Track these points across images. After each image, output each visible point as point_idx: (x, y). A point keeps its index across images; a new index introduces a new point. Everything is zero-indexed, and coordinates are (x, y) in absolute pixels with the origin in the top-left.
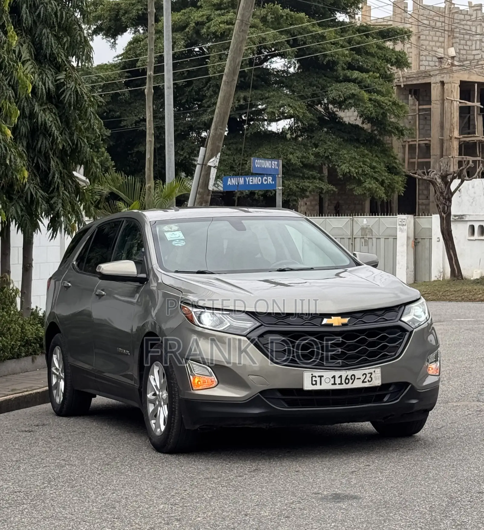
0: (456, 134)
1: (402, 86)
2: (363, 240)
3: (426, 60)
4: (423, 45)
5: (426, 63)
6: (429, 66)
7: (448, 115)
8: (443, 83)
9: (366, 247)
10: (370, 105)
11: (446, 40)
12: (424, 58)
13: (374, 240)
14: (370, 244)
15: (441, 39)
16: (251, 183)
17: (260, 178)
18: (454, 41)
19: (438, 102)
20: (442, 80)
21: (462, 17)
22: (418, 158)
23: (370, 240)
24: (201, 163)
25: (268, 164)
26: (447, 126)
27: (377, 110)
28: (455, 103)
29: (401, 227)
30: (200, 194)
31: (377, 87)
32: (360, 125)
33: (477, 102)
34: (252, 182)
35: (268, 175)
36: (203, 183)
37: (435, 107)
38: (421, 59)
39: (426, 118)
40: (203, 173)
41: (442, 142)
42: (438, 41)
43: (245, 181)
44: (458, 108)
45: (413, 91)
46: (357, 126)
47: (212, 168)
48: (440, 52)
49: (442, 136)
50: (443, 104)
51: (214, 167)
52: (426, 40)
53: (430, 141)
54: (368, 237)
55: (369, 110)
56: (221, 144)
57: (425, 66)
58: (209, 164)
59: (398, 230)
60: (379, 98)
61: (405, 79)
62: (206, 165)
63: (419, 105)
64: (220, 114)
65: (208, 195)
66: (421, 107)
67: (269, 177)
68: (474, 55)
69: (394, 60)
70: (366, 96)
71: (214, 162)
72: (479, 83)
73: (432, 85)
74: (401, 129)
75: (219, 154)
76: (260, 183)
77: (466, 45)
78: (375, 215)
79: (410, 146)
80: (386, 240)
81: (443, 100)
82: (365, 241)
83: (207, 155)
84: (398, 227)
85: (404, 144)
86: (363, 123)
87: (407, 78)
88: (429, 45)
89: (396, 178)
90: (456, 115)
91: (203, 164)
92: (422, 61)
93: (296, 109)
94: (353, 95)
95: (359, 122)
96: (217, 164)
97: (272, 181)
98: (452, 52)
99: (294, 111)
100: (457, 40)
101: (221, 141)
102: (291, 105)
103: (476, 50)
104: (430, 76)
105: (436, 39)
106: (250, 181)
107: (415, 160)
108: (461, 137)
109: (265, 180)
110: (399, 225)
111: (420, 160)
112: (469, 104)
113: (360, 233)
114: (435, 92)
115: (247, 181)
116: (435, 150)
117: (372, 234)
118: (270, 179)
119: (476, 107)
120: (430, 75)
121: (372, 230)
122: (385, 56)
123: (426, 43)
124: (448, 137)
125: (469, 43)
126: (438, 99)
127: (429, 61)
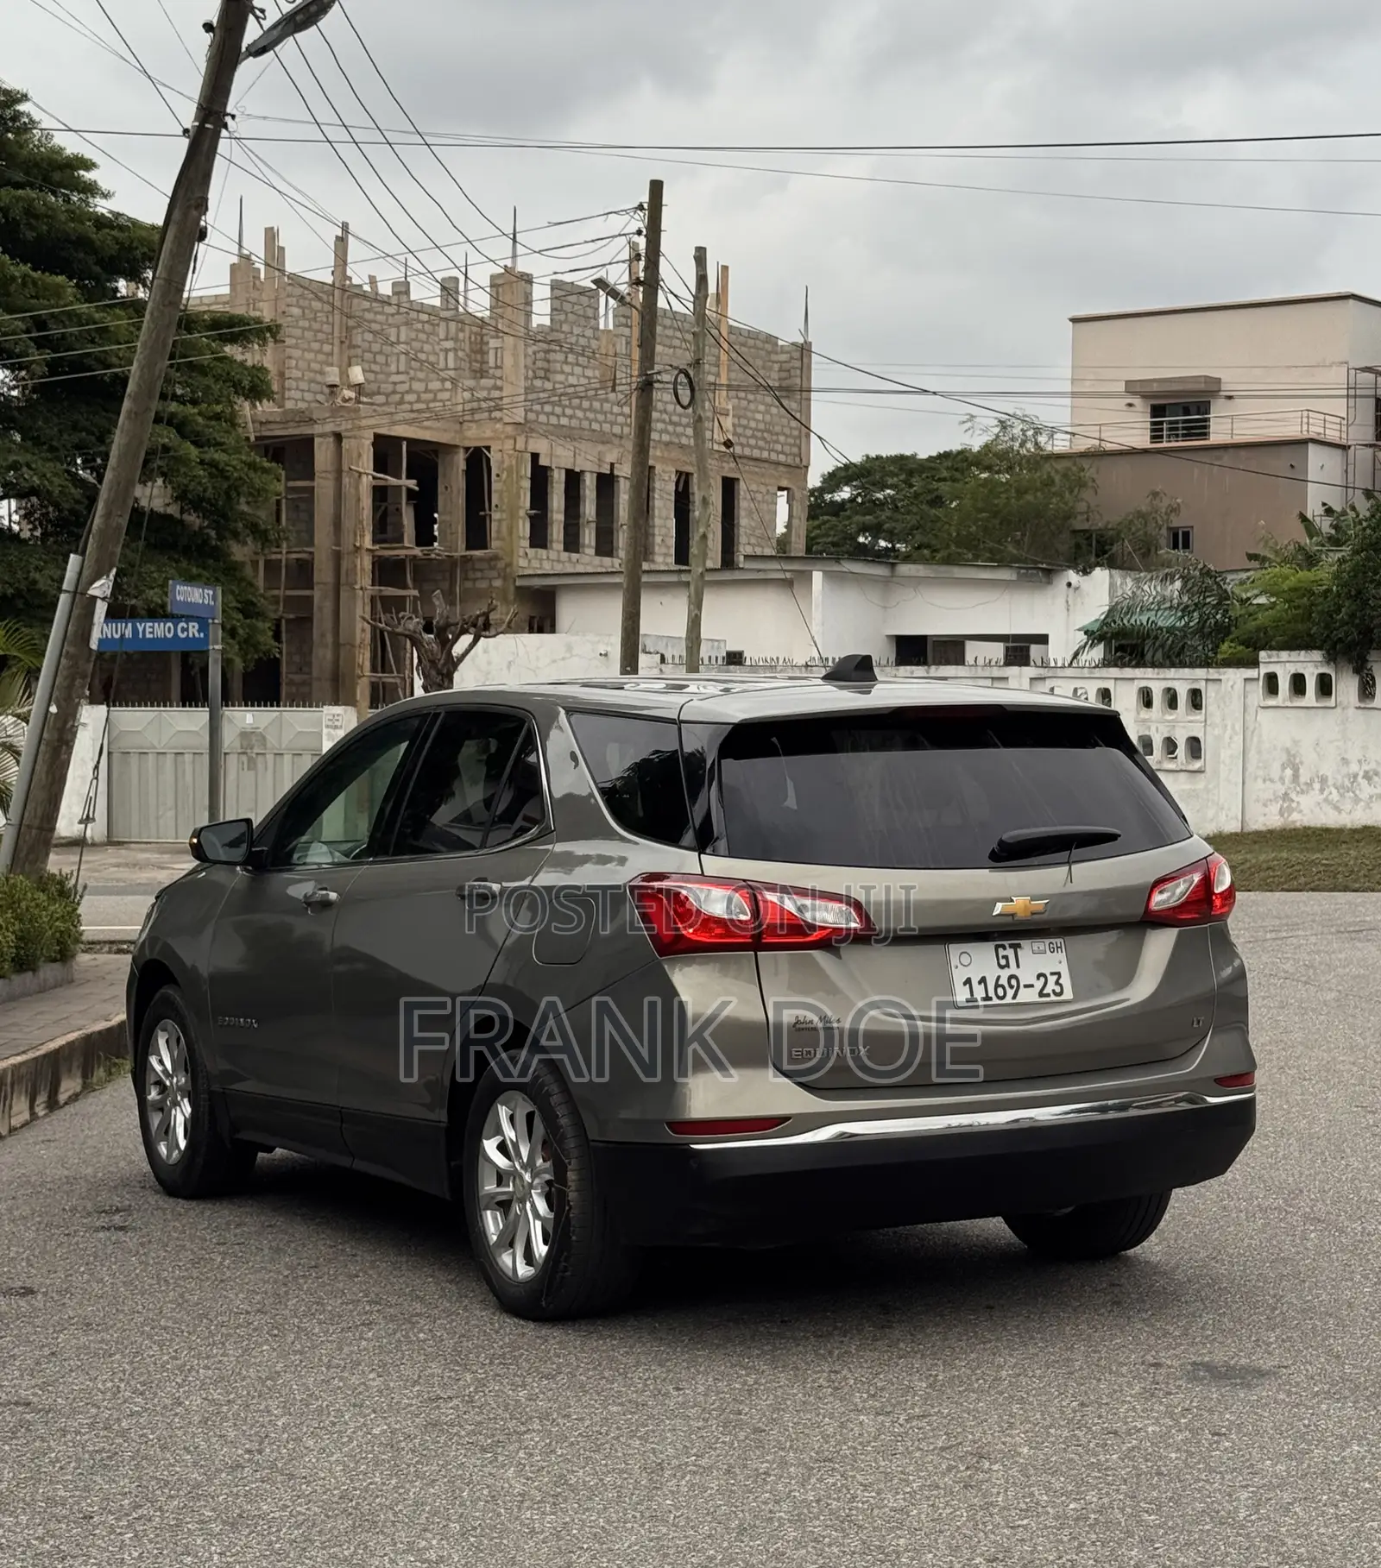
0: (368, 542)
1: (252, 439)
2: (244, 758)
3: (297, 389)
4: (290, 358)
5: (298, 395)
6: (303, 400)
7: (348, 504)
8: (338, 437)
9: (252, 773)
10: (201, 473)
11: (336, 350)
12: (294, 384)
13: (270, 758)
14: (260, 766)
15: (327, 348)
16: (148, 636)
17: (169, 624)
18: (353, 352)
19: (329, 476)
20: (337, 429)
21: (366, 304)
22: (286, 589)
23: (260, 758)
24: (71, 589)
25: (197, 595)
26: (348, 524)
27: (217, 485)
28: (364, 478)
29: (332, 731)
30: (69, 656)
31: (215, 435)
32: (177, 515)
33: (408, 477)
34: (152, 633)
35: (189, 618)
36: (76, 632)
37: (323, 486)
38: (287, 385)
39: (297, 507)
40: (76, 612)
41: (337, 557)
42: (320, 351)
43: (135, 630)
44: (370, 489)
45: (271, 452)
46: (170, 517)
47: (99, 601)
48: (333, 375)
49: (338, 544)
50: (339, 479)
51: (103, 599)
52: (296, 347)
53: (312, 553)
54: (256, 751)
55: (200, 483)
56: (119, 550)
57: (296, 400)
58: (91, 592)
59: (324, 737)
60: (219, 456)
61: (257, 425)
62: (84, 594)
63: (288, 479)
64: (119, 484)
65: (88, 661)
66: (291, 484)
67: (191, 624)
68: (395, 383)
69: (246, 383)
70: (194, 452)
71: (101, 588)
72: (411, 441)
73: (317, 440)
74: (263, 527)
75: (114, 570)
76: (170, 636)
77: (375, 362)
78: (272, 706)
79: (268, 563)
80: (296, 758)
81: (339, 472)
82: (250, 760)
83: (86, 573)
84: (325, 731)
85: (255, 558)
86: (182, 512)
87: (261, 423)
88: (302, 358)
89: (260, 625)
90: (367, 502)
91: (75, 592)
92: (289, 389)
93: (44, 476)
94: (166, 449)
95: (173, 510)
96: (108, 592)
97: (199, 631)
98: (357, 374)
99: (40, 479)
100: (359, 351)
101: (118, 542)
102: (34, 466)
103: (398, 373)
104: (312, 421)
105: (316, 346)
106: (148, 630)
107: (280, 593)
108: (377, 547)
109: (183, 630)
110: (327, 727)
111: (289, 593)
112: (392, 481)
113: (237, 744)
114: (323, 454)
115: (141, 630)
116: (323, 572)
117: (264, 745)
118: (193, 629)
119: (404, 489)
120: (311, 419)
121: (264, 738)
122: (228, 374)
123: (296, 353)
124: (351, 548)
125: (381, 359)
126: (330, 468)
127: (303, 391)
